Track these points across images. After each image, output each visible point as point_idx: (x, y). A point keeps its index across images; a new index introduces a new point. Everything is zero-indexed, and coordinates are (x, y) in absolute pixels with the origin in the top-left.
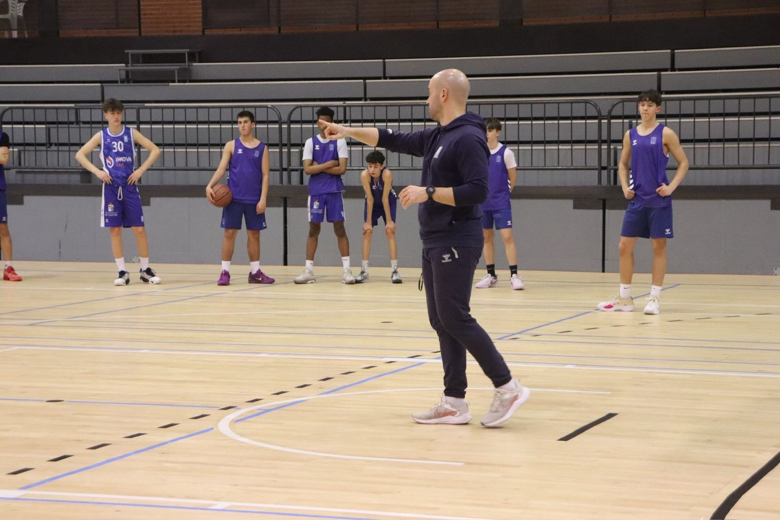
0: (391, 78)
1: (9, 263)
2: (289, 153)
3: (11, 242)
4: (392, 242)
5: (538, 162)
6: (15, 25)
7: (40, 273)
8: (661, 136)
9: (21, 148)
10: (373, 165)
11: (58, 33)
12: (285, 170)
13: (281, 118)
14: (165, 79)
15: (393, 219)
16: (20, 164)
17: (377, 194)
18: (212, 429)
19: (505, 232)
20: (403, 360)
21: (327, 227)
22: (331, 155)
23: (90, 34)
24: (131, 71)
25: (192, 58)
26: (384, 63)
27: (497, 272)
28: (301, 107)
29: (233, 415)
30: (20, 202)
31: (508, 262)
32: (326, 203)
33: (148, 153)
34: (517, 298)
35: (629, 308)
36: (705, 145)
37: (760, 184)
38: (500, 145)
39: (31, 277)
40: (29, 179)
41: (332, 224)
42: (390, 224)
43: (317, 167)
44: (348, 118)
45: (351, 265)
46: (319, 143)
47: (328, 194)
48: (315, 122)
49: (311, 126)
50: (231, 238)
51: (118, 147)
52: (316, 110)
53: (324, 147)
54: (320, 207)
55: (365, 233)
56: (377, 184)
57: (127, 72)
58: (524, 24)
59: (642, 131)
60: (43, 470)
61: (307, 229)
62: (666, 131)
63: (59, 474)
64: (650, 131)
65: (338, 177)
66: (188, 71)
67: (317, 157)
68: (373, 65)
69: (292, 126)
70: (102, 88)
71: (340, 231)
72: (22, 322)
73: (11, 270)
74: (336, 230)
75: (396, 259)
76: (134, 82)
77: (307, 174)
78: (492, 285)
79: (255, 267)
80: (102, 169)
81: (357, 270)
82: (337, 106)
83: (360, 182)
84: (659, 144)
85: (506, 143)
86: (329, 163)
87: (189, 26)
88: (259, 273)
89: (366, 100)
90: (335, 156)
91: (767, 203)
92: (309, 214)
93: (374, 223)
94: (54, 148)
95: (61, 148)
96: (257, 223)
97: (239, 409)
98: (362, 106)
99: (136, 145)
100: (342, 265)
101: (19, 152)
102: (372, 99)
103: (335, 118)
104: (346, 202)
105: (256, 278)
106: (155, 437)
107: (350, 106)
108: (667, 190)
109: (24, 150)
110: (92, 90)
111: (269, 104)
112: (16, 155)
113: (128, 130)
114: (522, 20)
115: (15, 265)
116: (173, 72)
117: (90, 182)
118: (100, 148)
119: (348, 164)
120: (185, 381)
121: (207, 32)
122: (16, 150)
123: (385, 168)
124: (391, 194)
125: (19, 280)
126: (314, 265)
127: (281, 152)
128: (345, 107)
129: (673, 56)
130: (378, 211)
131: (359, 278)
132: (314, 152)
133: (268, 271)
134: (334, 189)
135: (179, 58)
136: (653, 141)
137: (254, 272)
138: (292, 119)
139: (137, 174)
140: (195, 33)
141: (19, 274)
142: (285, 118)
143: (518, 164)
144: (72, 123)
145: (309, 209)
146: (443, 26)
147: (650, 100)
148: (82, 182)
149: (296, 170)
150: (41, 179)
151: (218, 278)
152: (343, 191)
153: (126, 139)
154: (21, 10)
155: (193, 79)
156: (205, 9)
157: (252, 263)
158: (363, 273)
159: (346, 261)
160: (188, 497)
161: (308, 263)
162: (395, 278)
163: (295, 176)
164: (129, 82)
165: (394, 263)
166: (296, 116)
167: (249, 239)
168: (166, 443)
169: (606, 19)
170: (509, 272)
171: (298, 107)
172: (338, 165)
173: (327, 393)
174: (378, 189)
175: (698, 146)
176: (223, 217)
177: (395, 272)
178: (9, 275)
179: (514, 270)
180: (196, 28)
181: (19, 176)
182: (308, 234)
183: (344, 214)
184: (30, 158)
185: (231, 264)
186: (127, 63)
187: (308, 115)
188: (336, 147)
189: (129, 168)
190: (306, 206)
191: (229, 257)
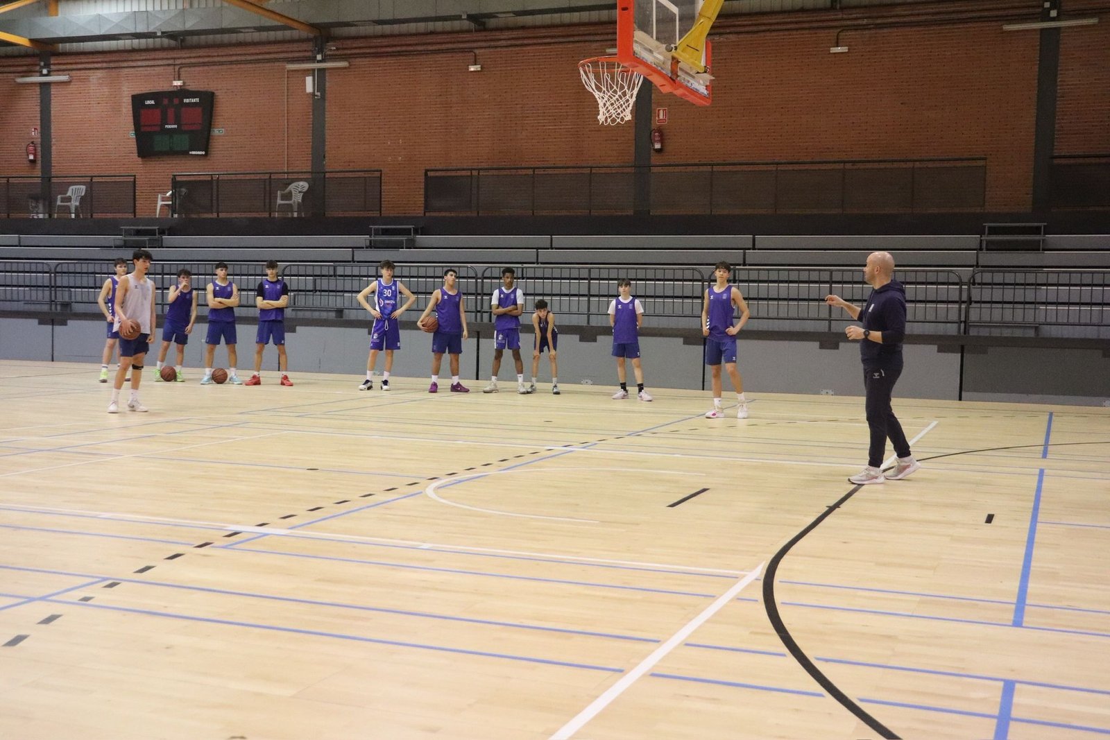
0: (556, 249)
1: (285, 373)
2: (482, 299)
3: (286, 359)
4: (554, 365)
5: (659, 311)
6: (295, 208)
7: (304, 381)
8: (730, 293)
9: (296, 293)
10: (542, 310)
11: (324, 214)
12: (479, 312)
13: (476, 275)
14: (397, 246)
15: (555, 348)
16: (295, 304)
17: (544, 331)
18: (421, 493)
19: (635, 361)
20: (559, 449)
21: (508, 353)
22: (512, 301)
23: (347, 215)
24: (374, 240)
25: (416, 232)
26: (552, 238)
27: (627, 388)
28: (491, 267)
29: (436, 484)
30: (294, 331)
31: (636, 381)
32: (507, 336)
33: (408, 299)
34: (644, 407)
35: (722, 415)
36: (776, 303)
37: (812, 331)
38: (631, 298)
39: (299, 384)
40: (300, 315)
41: (511, 351)
42: (553, 352)
43: (501, 310)
44: (524, 276)
45: (524, 381)
46: (503, 293)
47: (509, 329)
48: (500, 278)
49: (498, 281)
50: (439, 359)
51: (388, 293)
52: (502, 269)
53: (507, 296)
54: (503, 339)
55: (534, 358)
56: (544, 323)
57: (370, 241)
58: (651, 214)
59: (717, 289)
60: (303, 517)
61: (494, 354)
62: (734, 290)
63: (314, 520)
64: (722, 290)
65: (516, 317)
66: (413, 241)
67: (502, 302)
68: (544, 239)
69: (484, 281)
70: (353, 251)
71: (517, 356)
72: (291, 414)
73: (286, 378)
74: (514, 355)
75: (556, 377)
76: (375, 248)
77: (495, 315)
78: (624, 397)
79: (455, 380)
80: (375, 309)
81: (528, 385)
82: (517, 268)
83: (532, 321)
84: (729, 299)
85: (635, 297)
86: (510, 308)
87: (414, 210)
88: (459, 385)
89: (538, 264)
90: (515, 303)
91: (817, 344)
92: (495, 343)
93: (541, 351)
94: (318, 293)
95: (323, 293)
96: (456, 349)
97: (441, 479)
98: (535, 268)
99: (400, 292)
100: (517, 381)
101: (295, 295)
102: (542, 263)
103: (515, 276)
104: (522, 336)
105: (456, 388)
106: (381, 497)
107: (526, 268)
108: (733, 331)
109: (298, 295)
110: (346, 254)
111: (469, 265)
112: (292, 297)
113: (395, 282)
114: (649, 210)
115: (289, 374)
116: (402, 241)
117: (342, 317)
118: (375, 295)
119: (524, 309)
120: (404, 459)
121: (427, 214)
122: (292, 294)
123: (549, 312)
124: (553, 330)
125: (291, 385)
126: (498, 380)
127: (476, 299)
128: (523, 268)
129: (754, 240)
130: (544, 342)
131: (530, 390)
132: (500, 299)
133: (464, 383)
134: (513, 326)
135: (407, 232)
136: (725, 297)
137: (455, 384)
138: (485, 276)
139: (398, 312)
140: (419, 215)
141: (292, 381)
142: (480, 275)
143: (645, 310)
144: (331, 276)
145: (495, 340)
146: (594, 213)
147: (725, 268)
148: (336, 317)
149: (487, 312)
150: (308, 315)
151: (429, 387)
152: (520, 327)
153: (393, 288)
154: (301, 198)
155: (417, 246)
156: (426, 197)
157: (453, 377)
158: (532, 386)
159: (520, 378)
160: (403, 539)
161: (494, 378)
162: (555, 390)
163: (486, 316)
164: (371, 248)
165: (554, 380)
166: (487, 274)
167: (451, 360)
168: (389, 501)
169: (708, 212)
170: (637, 389)
171: (489, 267)
172: (517, 309)
173: (504, 470)
174: (544, 327)
175: (770, 302)
176: (434, 344)
177: (555, 386)
178: (285, 382)
179: (641, 387)
180: (420, 212)
181: (294, 313)
182: (493, 358)
183: (520, 344)
184: (301, 300)
185: (438, 378)
186: (370, 235)
187: (496, 273)
188: (515, 296)
189: (394, 308)
190: (493, 338)
191: (437, 373)
